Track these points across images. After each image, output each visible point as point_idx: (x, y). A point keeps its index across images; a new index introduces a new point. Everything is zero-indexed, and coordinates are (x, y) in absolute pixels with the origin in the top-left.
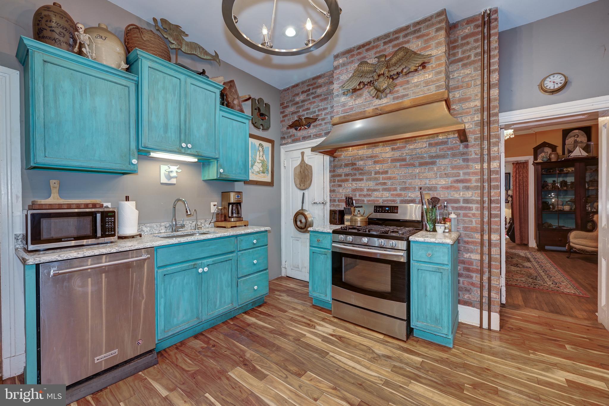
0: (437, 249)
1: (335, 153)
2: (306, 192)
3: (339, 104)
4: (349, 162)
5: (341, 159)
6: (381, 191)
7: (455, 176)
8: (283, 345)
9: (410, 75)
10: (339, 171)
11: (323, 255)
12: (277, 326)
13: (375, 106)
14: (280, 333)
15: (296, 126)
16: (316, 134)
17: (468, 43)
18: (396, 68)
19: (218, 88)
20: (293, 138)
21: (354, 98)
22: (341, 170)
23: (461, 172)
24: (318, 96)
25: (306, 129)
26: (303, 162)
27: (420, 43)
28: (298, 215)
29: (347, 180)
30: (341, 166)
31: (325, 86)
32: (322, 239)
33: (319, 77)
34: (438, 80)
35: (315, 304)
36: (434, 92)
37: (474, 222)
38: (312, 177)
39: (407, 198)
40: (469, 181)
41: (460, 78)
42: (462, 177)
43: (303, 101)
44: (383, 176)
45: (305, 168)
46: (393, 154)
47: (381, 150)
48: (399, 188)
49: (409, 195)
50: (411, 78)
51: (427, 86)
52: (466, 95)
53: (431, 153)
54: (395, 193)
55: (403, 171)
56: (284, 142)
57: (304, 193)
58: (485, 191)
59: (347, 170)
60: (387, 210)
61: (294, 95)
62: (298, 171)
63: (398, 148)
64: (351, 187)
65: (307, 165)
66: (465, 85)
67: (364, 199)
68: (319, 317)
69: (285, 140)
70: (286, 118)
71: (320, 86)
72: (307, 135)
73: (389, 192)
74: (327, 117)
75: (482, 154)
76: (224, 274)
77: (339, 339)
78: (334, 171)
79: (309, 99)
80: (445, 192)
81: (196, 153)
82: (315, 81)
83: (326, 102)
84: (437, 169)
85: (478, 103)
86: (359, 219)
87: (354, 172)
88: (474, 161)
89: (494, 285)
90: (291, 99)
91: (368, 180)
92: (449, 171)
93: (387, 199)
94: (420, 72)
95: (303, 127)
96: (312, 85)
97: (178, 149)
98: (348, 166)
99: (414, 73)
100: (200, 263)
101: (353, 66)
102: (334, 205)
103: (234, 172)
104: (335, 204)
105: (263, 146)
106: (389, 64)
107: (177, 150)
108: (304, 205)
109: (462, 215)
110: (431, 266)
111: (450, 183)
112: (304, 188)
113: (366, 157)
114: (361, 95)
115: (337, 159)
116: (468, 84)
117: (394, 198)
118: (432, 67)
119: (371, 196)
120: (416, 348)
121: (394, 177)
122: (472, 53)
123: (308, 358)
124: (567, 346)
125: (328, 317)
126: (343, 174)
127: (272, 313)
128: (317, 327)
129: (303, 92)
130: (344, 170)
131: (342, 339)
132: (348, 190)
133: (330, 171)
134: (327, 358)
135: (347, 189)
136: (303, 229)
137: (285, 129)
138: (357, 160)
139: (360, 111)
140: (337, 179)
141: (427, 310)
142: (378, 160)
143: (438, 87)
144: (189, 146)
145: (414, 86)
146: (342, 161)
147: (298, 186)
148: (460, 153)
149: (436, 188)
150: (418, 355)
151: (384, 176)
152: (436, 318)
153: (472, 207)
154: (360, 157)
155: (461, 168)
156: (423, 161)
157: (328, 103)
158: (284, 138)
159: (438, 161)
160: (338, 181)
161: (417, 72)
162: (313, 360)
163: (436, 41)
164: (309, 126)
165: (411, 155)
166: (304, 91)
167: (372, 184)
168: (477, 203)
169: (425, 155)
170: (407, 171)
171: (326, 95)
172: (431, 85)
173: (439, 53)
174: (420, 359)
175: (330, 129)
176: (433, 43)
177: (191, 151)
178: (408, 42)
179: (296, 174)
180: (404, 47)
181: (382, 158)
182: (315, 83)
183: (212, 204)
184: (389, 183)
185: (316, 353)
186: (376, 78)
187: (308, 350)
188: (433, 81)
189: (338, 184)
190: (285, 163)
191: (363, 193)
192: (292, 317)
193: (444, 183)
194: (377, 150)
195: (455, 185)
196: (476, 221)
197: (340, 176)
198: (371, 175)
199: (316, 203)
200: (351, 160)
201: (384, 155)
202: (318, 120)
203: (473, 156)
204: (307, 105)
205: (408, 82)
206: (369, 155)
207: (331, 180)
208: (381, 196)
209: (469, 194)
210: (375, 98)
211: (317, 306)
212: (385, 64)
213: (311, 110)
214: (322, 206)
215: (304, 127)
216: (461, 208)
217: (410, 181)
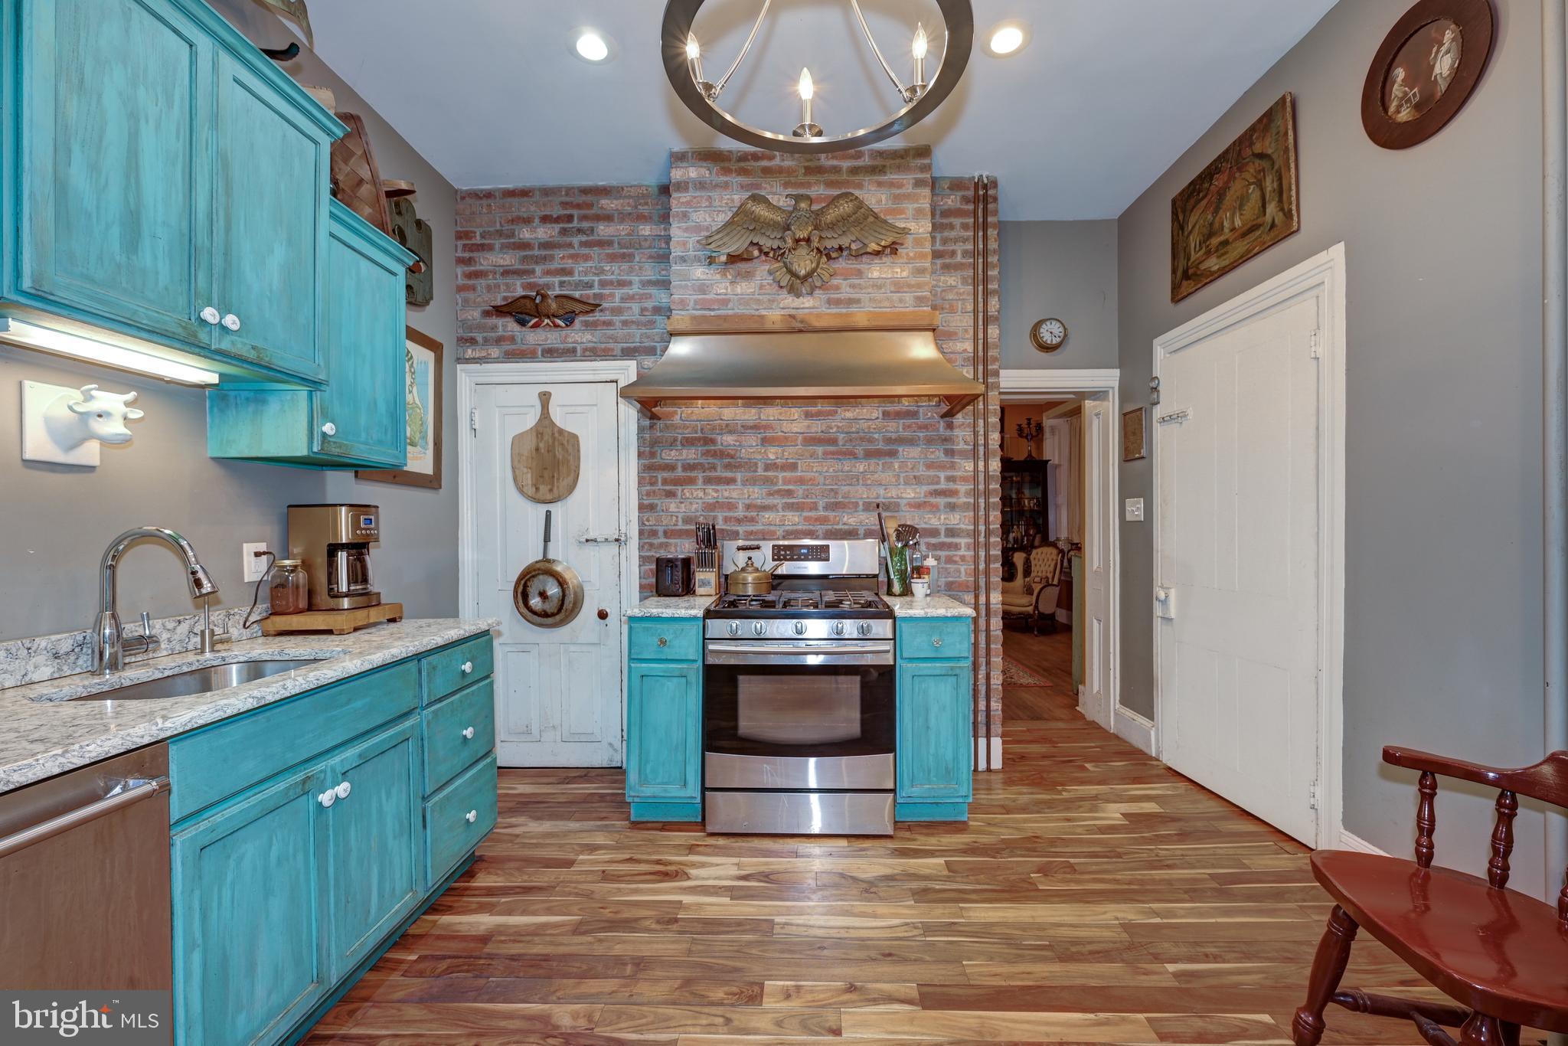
0: (948, 630)
1: (656, 406)
2: (557, 509)
3: (689, 283)
4: (696, 433)
5: (672, 425)
6: (780, 510)
7: (932, 484)
8: (646, 951)
9: (865, 258)
10: (669, 456)
11: (675, 680)
12: (580, 909)
13: (783, 308)
14: (606, 925)
15: (521, 313)
16: (595, 348)
17: (952, 227)
18: (836, 236)
19: (329, 132)
20: (508, 347)
21: (730, 277)
22: (673, 453)
23: (942, 475)
24: (601, 244)
25: (556, 326)
26: (547, 422)
27: (884, 197)
28: (533, 576)
29: (691, 481)
30: (672, 443)
31: (622, 220)
32: (671, 637)
33: (604, 191)
34: (919, 286)
35: (638, 819)
36: (912, 309)
37: (963, 573)
38: (578, 467)
39: (840, 527)
40: (953, 493)
41: (939, 290)
42: (943, 486)
43: (546, 245)
44: (785, 474)
45: (554, 439)
46: (809, 427)
47: (781, 414)
48: (821, 504)
49: (845, 519)
50: (866, 266)
51: (899, 292)
52: (948, 326)
53: (889, 432)
54: (813, 514)
55: (831, 467)
56: (469, 353)
57: (548, 515)
58: (980, 513)
59: (690, 454)
60: (803, 554)
61: (513, 221)
62: (530, 444)
63: (819, 414)
64: (701, 498)
65: (561, 431)
66: (948, 306)
67: (739, 528)
68: (675, 846)
69: (478, 348)
70: (481, 283)
71: (608, 218)
72: (562, 346)
73: (798, 513)
74: (631, 308)
75: (975, 445)
76: (389, 795)
77: (766, 879)
78: (653, 455)
79: (570, 245)
80: (915, 514)
81: (252, 355)
82: (589, 198)
83: (625, 266)
84: (900, 467)
85: (968, 346)
86: (750, 578)
87: (711, 460)
88: (963, 454)
89: (995, 687)
90: (498, 227)
91: (745, 483)
92: (922, 471)
93: (795, 528)
94: (885, 259)
95: (546, 321)
96: (578, 206)
97: (185, 328)
98: (693, 444)
99: (872, 257)
100: (321, 771)
101: (728, 196)
102: (651, 545)
103: (363, 435)
104: (656, 541)
105: (412, 357)
106: (820, 221)
107: (180, 330)
108: (551, 545)
109: (943, 559)
110: (938, 665)
111: (922, 495)
112: (549, 497)
113: (742, 426)
114: (748, 276)
115: (660, 424)
116: (951, 306)
117: (811, 527)
118: (907, 254)
119: (757, 522)
120: (919, 843)
121: (811, 479)
122: (959, 248)
123: (738, 951)
124: (1087, 765)
125: (696, 840)
126: (680, 465)
127: (532, 881)
128: (693, 872)
129: (545, 219)
130: (681, 454)
131: (771, 877)
132: (695, 506)
133: (640, 455)
134: (779, 934)
135: (691, 503)
136: (553, 615)
137: (476, 314)
138: (718, 432)
139: (747, 312)
140: (661, 475)
141: (931, 758)
142: (773, 437)
143: (920, 300)
144: (231, 321)
145: (873, 286)
146: (677, 431)
147: (531, 491)
148: (940, 437)
149: (898, 505)
150: (931, 854)
151: (788, 474)
152: (947, 768)
153: (960, 544)
154: (727, 425)
155: (941, 467)
156: (871, 447)
157: (631, 270)
158: (472, 341)
159: (900, 449)
160: (665, 482)
161: (878, 257)
162: (754, 951)
163: (916, 205)
164: (570, 322)
165: (847, 433)
166: (551, 216)
167: (757, 494)
168: (968, 535)
169: (876, 436)
170: (840, 467)
171: (627, 248)
172: (906, 292)
173: (920, 231)
174: (941, 861)
175: (637, 340)
176: (910, 207)
177: (233, 343)
178: (860, 186)
179: (520, 455)
180: (853, 194)
181: (782, 432)
182: (590, 206)
183: (249, 549)
184: (801, 492)
185: (744, 932)
186: (790, 242)
187: (718, 933)
188: (909, 286)
189: (665, 490)
190: (477, 418)
191: (736, 514)
192: (604, 871)
193: (913, 495)
194: (770, 413)
195: (933, 500)
196: (966, 570)
197: (671, 467)
198: (756, 471)
199: (595, 541)
200: (702, 429)
201: (786, 427)
202: (601, 311)
203: (961, 446)
204: (559, 258)
205: (859, 273)
206: (751, 423)
207: (643, 478)
208: (781, 521)
209: (956, 519)
210: (785, 291)
211: (647, 822)
212: (812, 219)
213: (576, 278)
214: (614, 548)
215: (553, 322)
216: (942, 546)
217: (846, 488)
